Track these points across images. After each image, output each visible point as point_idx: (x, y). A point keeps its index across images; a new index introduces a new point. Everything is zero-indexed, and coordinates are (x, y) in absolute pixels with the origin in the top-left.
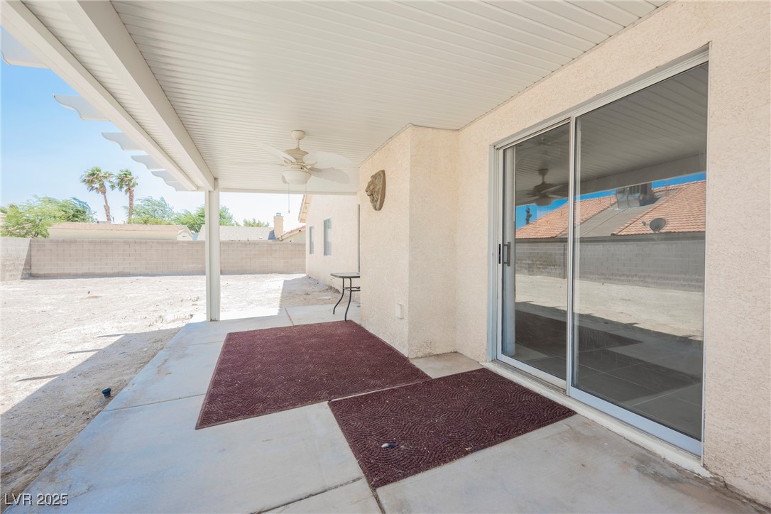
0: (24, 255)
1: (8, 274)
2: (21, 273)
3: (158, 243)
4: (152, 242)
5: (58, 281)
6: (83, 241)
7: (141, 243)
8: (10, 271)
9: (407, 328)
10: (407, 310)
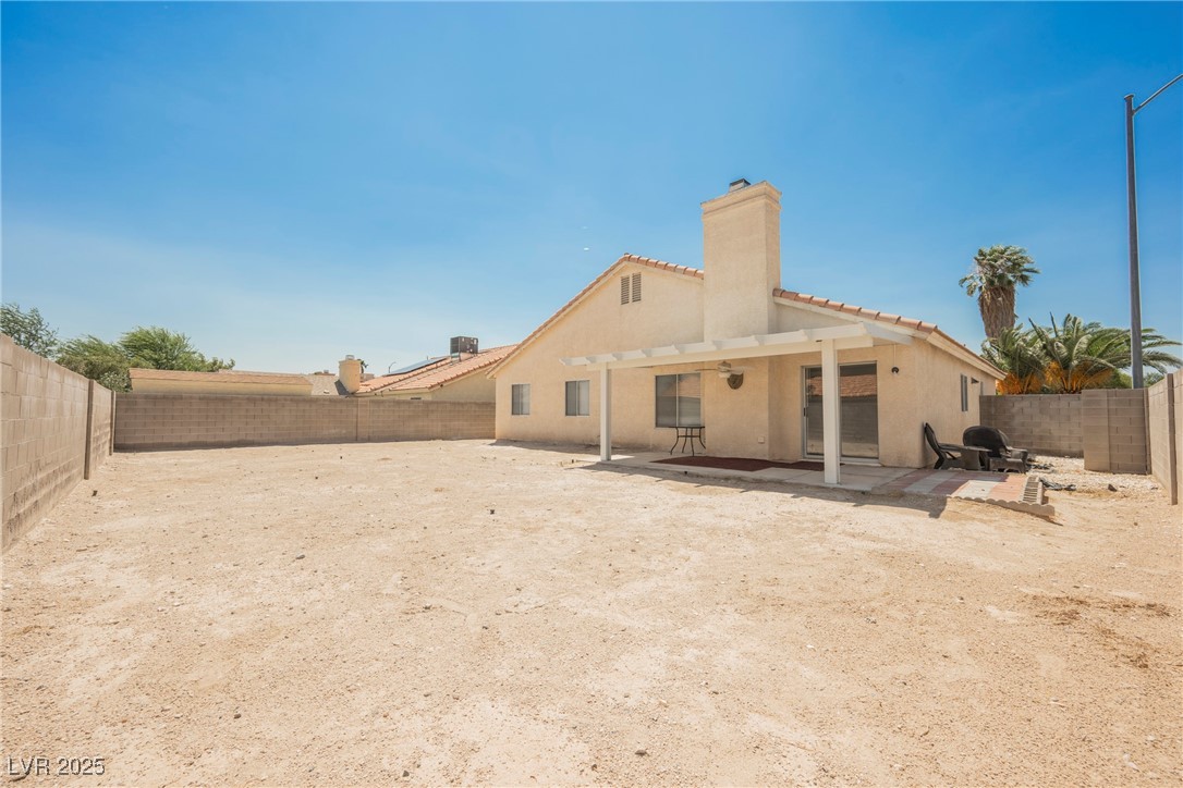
3: (292, 400)
7: (269, 401)
9: (766, 447)
10: (767, 439)
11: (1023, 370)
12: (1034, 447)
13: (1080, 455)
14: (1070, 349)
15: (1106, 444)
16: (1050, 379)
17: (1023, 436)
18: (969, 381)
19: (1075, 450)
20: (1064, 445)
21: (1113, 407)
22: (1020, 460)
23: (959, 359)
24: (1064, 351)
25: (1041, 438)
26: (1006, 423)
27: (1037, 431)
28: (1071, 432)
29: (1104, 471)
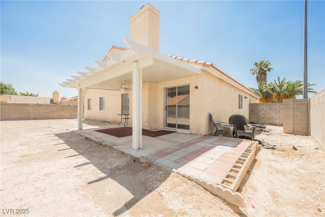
9: (147, 124)
10: (147, 120)
11: (267, 97)
12: (267, 122)
13: (282, 125)
14: (281, 89)
15: (292, 122)
16: (275, 99)
17: (263, 118)
18: (243, 98)
19: (281, 123)
20: (277, 122)
21: (295, 106)
22: (252, 132)
23: (238, 88)
24: (279, 89)
25: (269, 119)
26: (257, 113)
27: (268, 116)
28: (279, 116)
29: (291, 134)
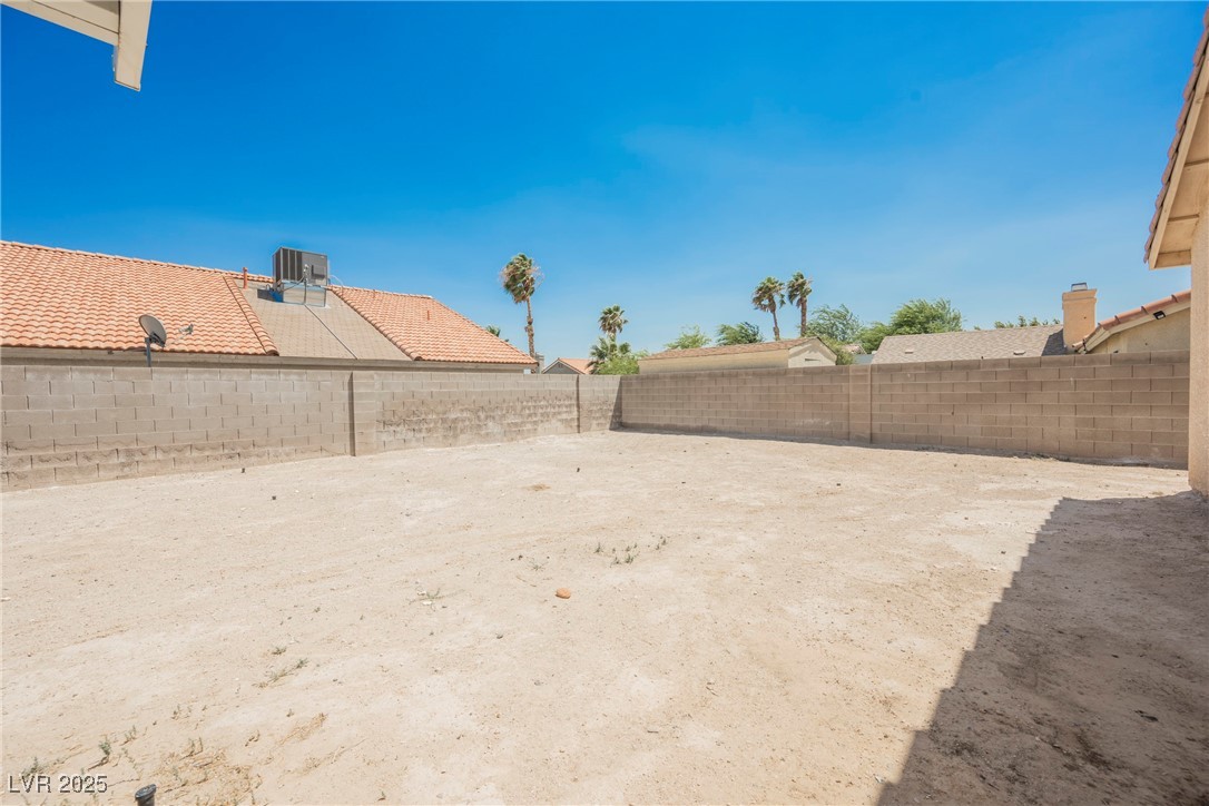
0: (613, 397)
1: (595, 422)
2: (609, 421)
3: (754, 374)
4: (747, 374)
5: (657, 437)
6: (665, 377)
7: (730, 376)
8: (597, 418)
